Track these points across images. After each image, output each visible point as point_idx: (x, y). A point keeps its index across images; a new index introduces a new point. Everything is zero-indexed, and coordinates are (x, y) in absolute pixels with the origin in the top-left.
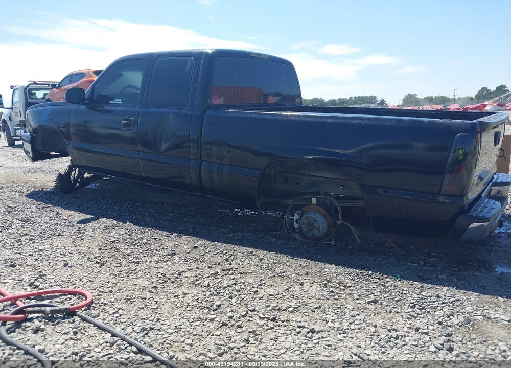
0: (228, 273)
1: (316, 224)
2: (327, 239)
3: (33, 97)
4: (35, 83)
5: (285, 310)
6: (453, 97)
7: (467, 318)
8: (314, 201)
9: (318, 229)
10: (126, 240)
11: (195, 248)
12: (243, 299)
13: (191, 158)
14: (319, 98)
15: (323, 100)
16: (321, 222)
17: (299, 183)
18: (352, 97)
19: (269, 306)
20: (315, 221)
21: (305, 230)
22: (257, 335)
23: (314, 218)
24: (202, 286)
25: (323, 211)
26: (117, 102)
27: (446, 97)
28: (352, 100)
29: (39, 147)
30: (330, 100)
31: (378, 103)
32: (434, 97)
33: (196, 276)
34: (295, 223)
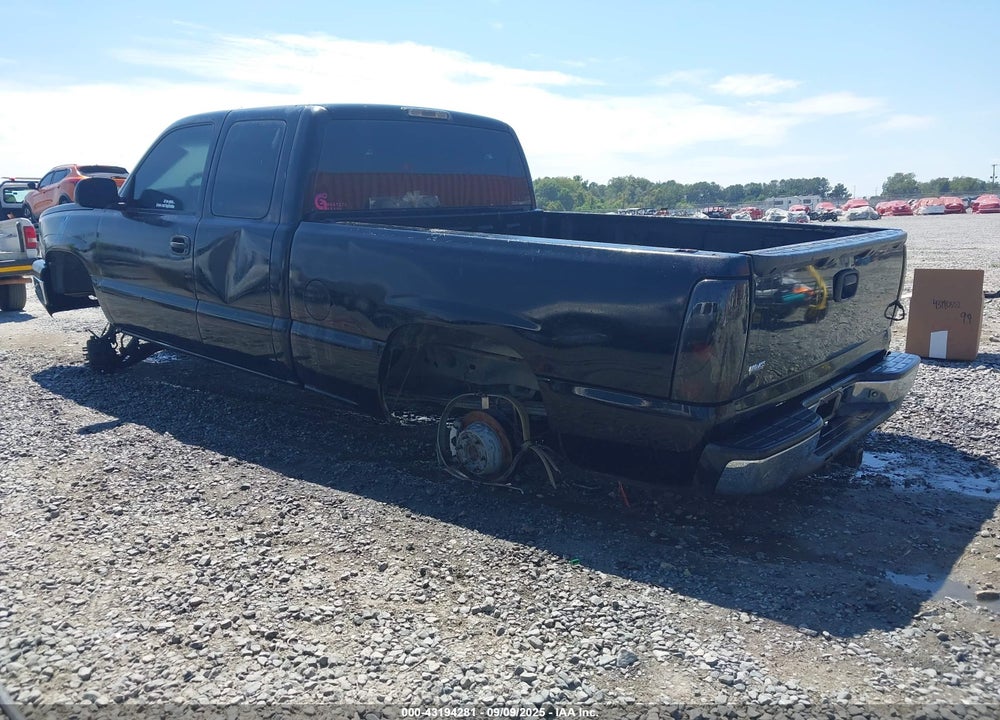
0: (262, 542)
1: (480, 449)
2: (501, 478)
3: (10, 200)
4: (13, 181)
5: (308, 619)
6: (991, 180)
7: (630, 654)
8: (485, 402)
9: (483, 459)
10: (134, 468)
11: (244, 488)
12: (250, 593)
13: (275, 314)
14: (709, 182)
15: (718, 186)
16: (489, 444)
17: (473, 367)
18: (776, 181)
19: (286, 609)
20: (478, 442)
21: (464, 459)
22: (219, 665)
23: (477, 438)
24: (195, 565)
25: (494, 422)
26: (167, 206)
27: (976, 179)
28: (775, 186)
29: (59, 286)
30: (732, 187)
31: (830, 192)
32: (951, 179)
33: (201, 545)
34: (451, 445)
